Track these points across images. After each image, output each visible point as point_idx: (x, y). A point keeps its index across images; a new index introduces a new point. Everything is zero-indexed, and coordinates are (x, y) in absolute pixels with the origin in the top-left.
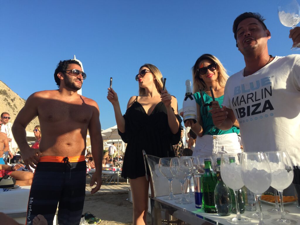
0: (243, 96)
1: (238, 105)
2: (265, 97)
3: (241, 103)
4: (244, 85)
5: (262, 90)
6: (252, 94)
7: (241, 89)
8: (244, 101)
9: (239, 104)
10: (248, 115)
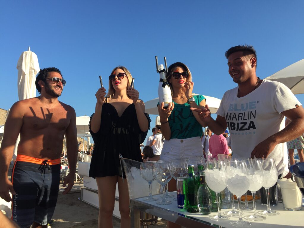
3: (233, 119)
5: (249, 112)
7: (234, 107)
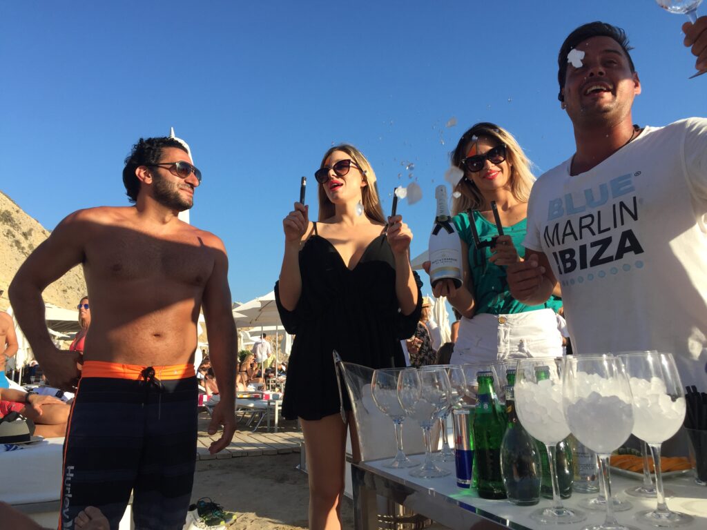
0: (569, 222)
1: (559, 244)
2: (623, 224)
3: (566, 237)
4: (570, 195)
5: (614, 206)
6: (591, 216)
7: (564, 206)
8: (573, 233)
9: (561, 243)
10: (583, 266)
